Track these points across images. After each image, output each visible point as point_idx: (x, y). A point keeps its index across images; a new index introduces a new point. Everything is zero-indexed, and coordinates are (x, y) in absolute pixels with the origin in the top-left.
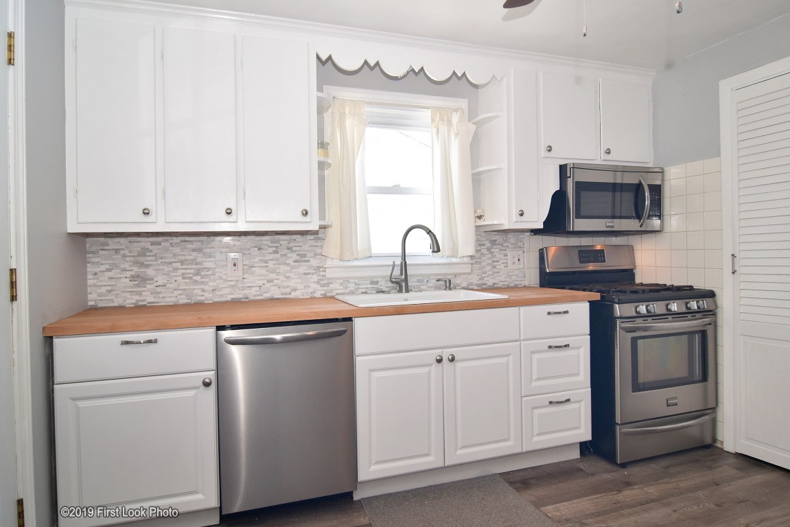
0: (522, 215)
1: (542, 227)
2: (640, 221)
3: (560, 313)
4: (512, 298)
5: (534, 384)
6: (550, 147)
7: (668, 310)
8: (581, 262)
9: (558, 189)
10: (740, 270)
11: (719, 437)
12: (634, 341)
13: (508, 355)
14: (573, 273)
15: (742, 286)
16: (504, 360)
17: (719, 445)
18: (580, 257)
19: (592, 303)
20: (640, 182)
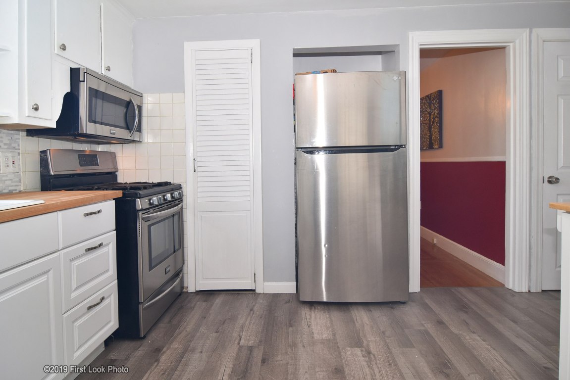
0: (36, 109)
1: (55, 127)
2: (130, 132)
3: (94, 213)
4: (48, 203)
5: (74, 295)
6: (63, 45)
7: (165, 200)
8: (81, 165)
9: (69, 90)
10: (198, 169)
11: (185, 285)
12: (149, 227)
13: (46, 272)
14: (73, 175)
15: (199, 180)
16: (43, 279)
17: (185, 290)
18: (80, 161)
19: (117, 200)
20: (131, 101)
